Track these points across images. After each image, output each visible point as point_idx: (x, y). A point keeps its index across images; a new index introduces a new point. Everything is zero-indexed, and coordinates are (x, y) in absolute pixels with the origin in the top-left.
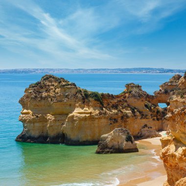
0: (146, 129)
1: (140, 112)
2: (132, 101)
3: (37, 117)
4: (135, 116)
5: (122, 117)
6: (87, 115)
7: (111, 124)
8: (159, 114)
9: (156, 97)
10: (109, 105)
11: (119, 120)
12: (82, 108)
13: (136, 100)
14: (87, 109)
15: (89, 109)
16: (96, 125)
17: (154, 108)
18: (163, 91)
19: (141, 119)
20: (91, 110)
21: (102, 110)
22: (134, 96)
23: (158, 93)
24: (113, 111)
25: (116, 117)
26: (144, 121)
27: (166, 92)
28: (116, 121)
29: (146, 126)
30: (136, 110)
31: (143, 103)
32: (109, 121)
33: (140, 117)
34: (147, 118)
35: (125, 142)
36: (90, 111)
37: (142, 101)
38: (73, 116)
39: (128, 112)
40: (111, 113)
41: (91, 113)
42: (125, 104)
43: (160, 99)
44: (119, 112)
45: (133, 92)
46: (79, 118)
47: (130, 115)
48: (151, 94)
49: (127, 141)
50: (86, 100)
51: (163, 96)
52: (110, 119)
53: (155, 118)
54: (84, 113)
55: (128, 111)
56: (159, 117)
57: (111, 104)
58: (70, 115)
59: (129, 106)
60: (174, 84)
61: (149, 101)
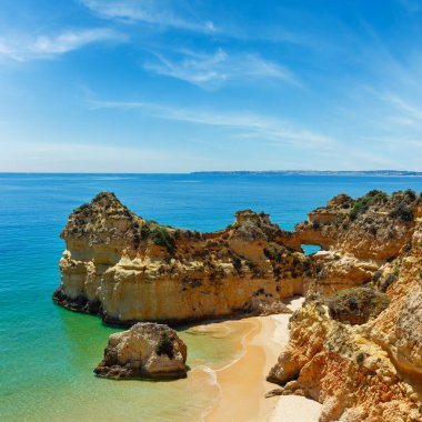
0: (261, 297)
1: (251, 266)
2: (237, 245)
3: (74, 265)
4: (240, 273)
5: (212, 277)
6: (137, 273)
7: (184, 289)
8: (298, 266)
9: (297, 234)
10: (187, 252)
11: (206, 281)
12: (132, 258)
13: (246, 243)
14: (139, 260)
15: (143, 260)
16: (153, 291)
17: (289, 255)
18: (311, 223)
19: (252, 278)
20: (147, 262)
21: (168, 262)
22: (243, 235)
23: (302, 228)
24: (194, 264)
25: (197, 276)
26: (259, 283)
27: (316, 227)
28: (197, 282)
29: (261, 291)
30: (243, 262)
31: (261, 249)
32: (181, 285)
33: (251, 276)
34: (265, 278)
35: (153, 357)
36: (142, 265)
37: (260, 244)
38: (113, 273)
39: (228, 266)
40: (187, 268)
41: (145, 268)
42: (224, 250)
43: (304, 238)
44: (207, 268)
45: (243, 229)
46: (121, 277)
47: (228, 271)
48: (287, 230)
49: (159, 353)
50: (142, 243)
51: (309, 232)
52: (184, 281)
53: (289, 273)
54: (133, 268)
55: (225, 265)
56: (297, 271)
57: (193, 251)
58: (110, 269)
59: (230, 253)
60: (333, 212)
61: (280, 243)
